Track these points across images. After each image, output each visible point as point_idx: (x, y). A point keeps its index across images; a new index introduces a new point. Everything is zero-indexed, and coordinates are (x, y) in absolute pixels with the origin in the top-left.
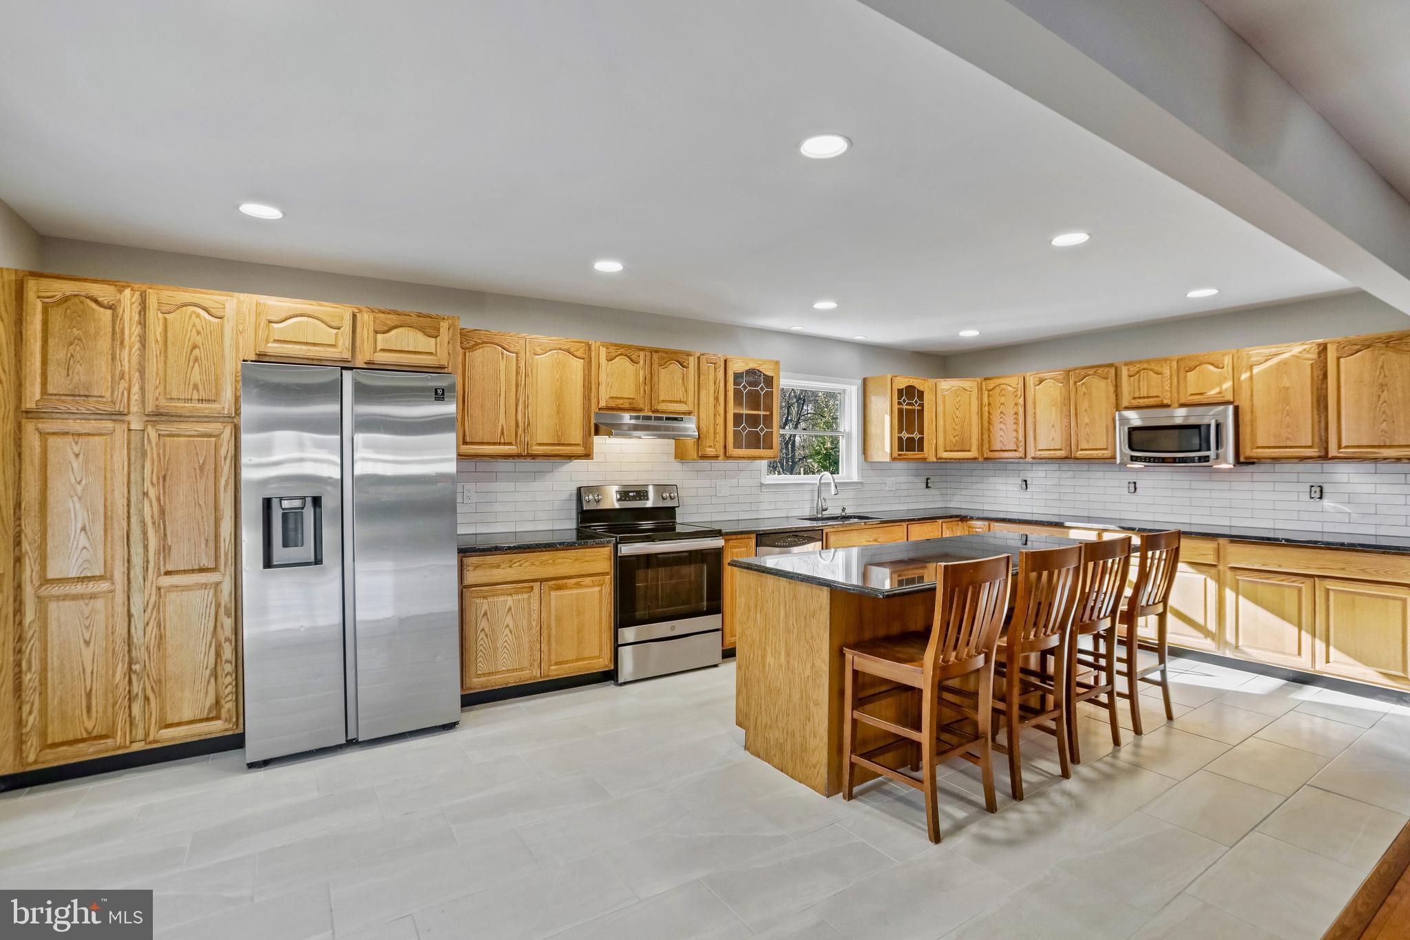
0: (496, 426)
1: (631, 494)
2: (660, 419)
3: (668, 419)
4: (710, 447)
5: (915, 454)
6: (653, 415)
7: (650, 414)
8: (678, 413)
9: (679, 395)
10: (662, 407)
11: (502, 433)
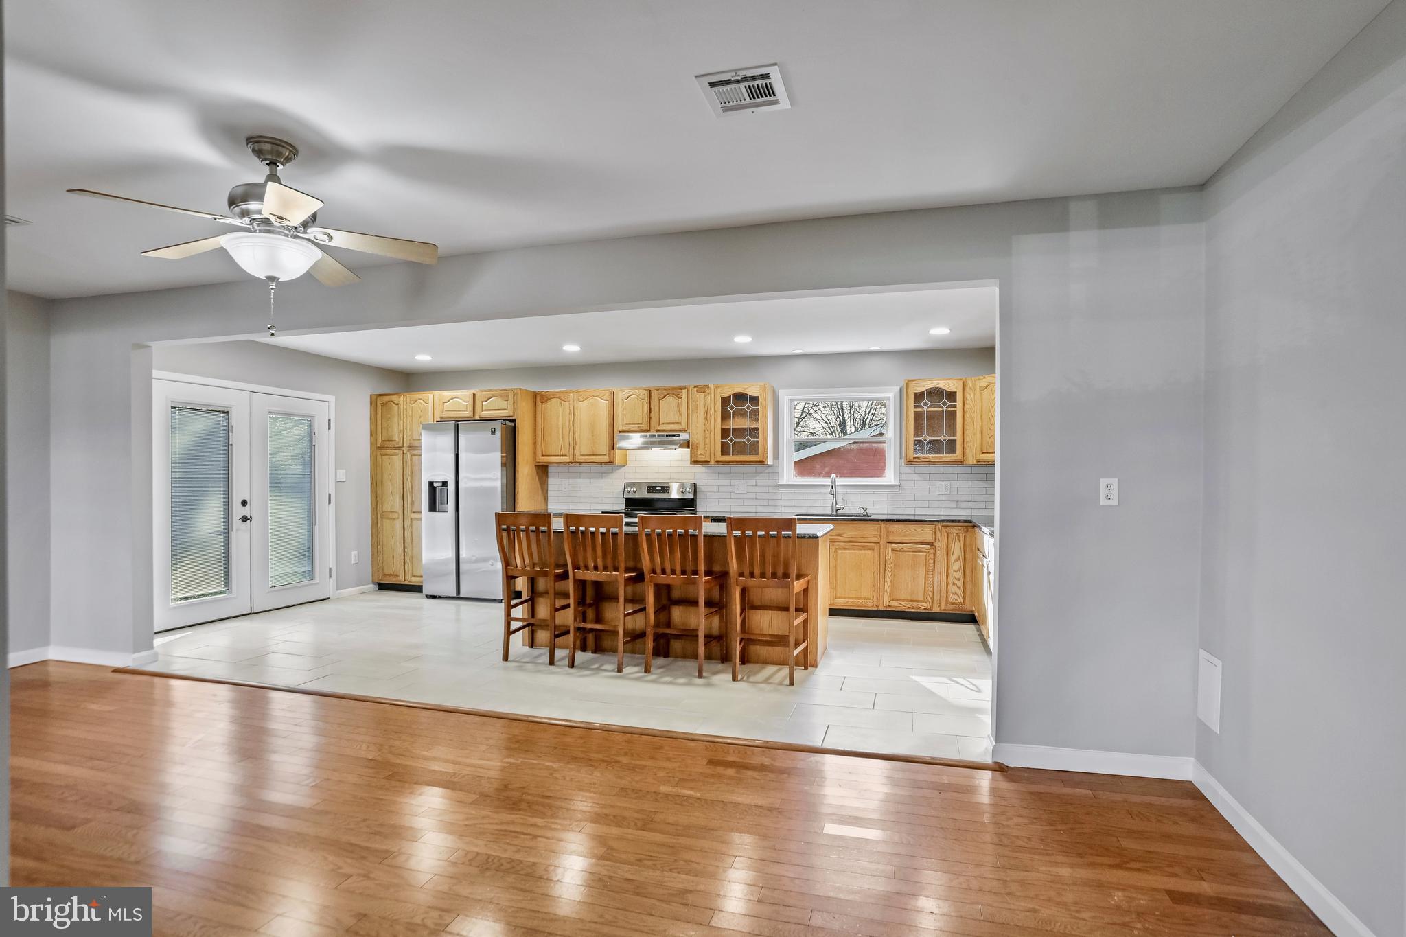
0: (558, 446)
1: (658, 488)
2: (663, 436)
3: (667, 435)
4: (701, 454)
5: (941, 457)
6: (657, 434)
7: (655, 433)
8: (676, 431)
9: (676, 418)
10: (661, 427)
11: (561, 450)
